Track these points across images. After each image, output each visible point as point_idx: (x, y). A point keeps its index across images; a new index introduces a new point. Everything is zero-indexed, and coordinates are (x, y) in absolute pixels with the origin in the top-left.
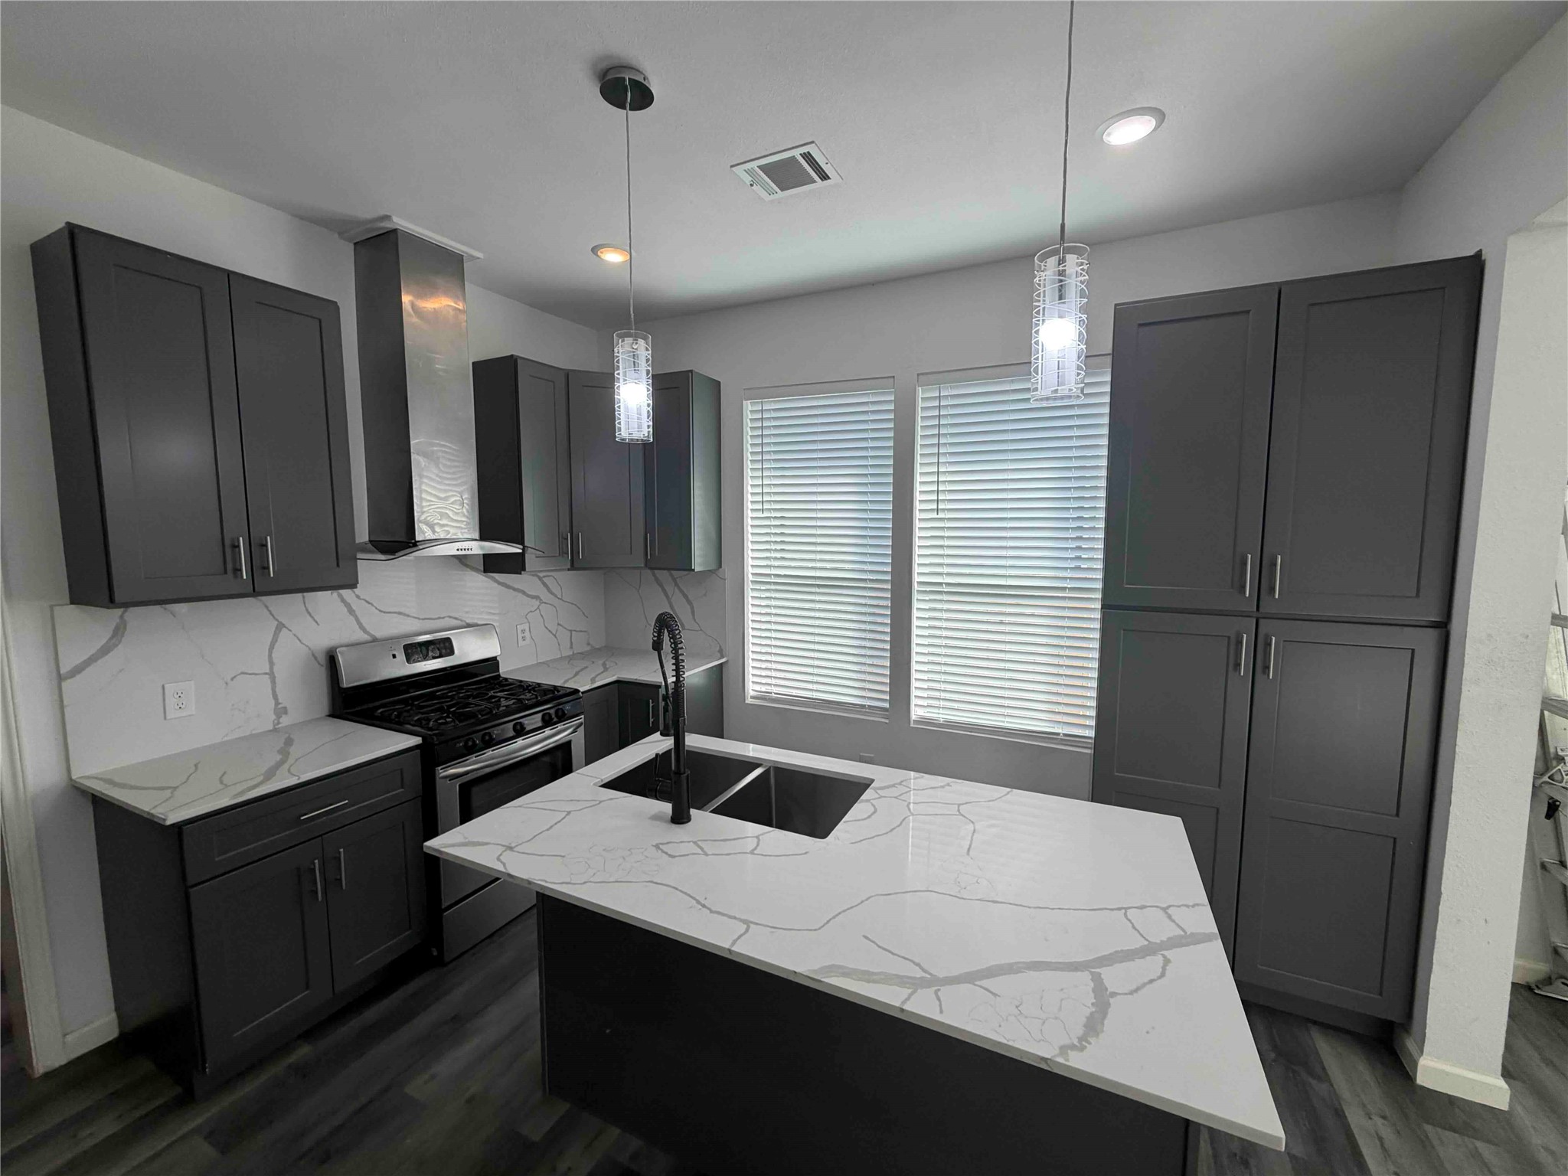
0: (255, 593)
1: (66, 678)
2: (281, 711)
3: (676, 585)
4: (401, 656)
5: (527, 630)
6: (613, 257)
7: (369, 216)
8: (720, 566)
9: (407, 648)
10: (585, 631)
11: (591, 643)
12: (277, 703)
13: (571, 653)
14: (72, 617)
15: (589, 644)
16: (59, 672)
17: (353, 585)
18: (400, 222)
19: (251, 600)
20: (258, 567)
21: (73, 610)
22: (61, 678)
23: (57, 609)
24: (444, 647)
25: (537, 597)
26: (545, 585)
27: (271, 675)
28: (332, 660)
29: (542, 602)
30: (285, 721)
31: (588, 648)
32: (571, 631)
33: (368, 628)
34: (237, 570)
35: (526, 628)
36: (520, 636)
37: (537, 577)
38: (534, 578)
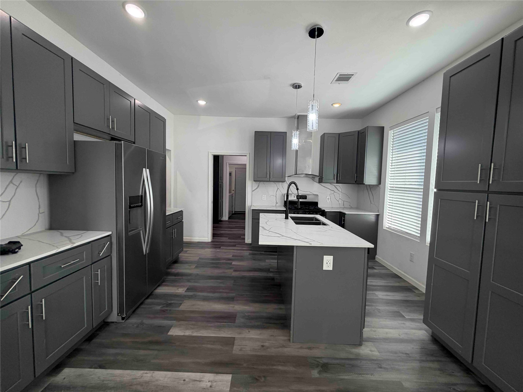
0: (270, 181)
1: (253, 191)
2: (277, 203)
3: (371, 190)
4: (296, 197)
5: (329, 198)
6: (336, 106)
8: (380, 183)
10: (349, 202)
11: (351, 205)
12: (276, 202)
13: (343, 207)
14: (253, 183)
15: (350, 206)
20: (270, 177)
24: (305, 197)
25: (333, 191)
26: (336, 188)
27: (276, 196)
29: (335, 192)
30: (277, 205)
31: (350, 207)
32: (344, 201)
33: (292, 191)
34: (267, 177)
35: (329, 197)
36: (327, 199)
37: (333, 185)
38: (331, 185)
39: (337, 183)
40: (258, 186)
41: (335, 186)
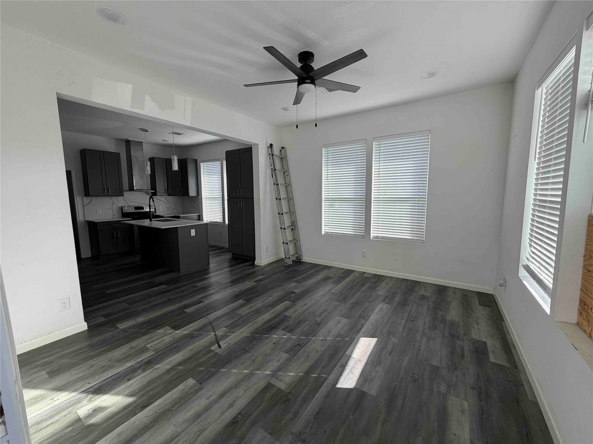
0: (108, 196)
1: (85, 206)
2: (114, 215)
3: (194, 200)
4: (134, 208)
7: (125, 138)
9: (135, 207)
13: (173, 213)
14: (84, 198)
15: (178, 212)
16: (83, 205)
17: (123, 196)
18: (129, 139)
19: (107, 197)
20: (108, 192)
21: (85, 197)
22: (84, 206)
23: (83, 197)
24: (142, 208)
25: (164, 201)
27: (112, 209)
28: (122, 208)
30: (114, 217)
32: (173, 209)
33: (128, 203)
34: (105, 192)
35: (162, 207)
36: (160, 208)
37: (163, 197)
38: (162, 198)
39: (168, 196)
40: (91, 201)
41: (165, 198)
